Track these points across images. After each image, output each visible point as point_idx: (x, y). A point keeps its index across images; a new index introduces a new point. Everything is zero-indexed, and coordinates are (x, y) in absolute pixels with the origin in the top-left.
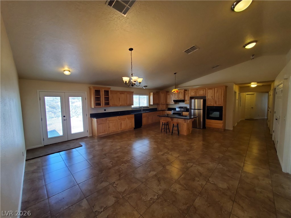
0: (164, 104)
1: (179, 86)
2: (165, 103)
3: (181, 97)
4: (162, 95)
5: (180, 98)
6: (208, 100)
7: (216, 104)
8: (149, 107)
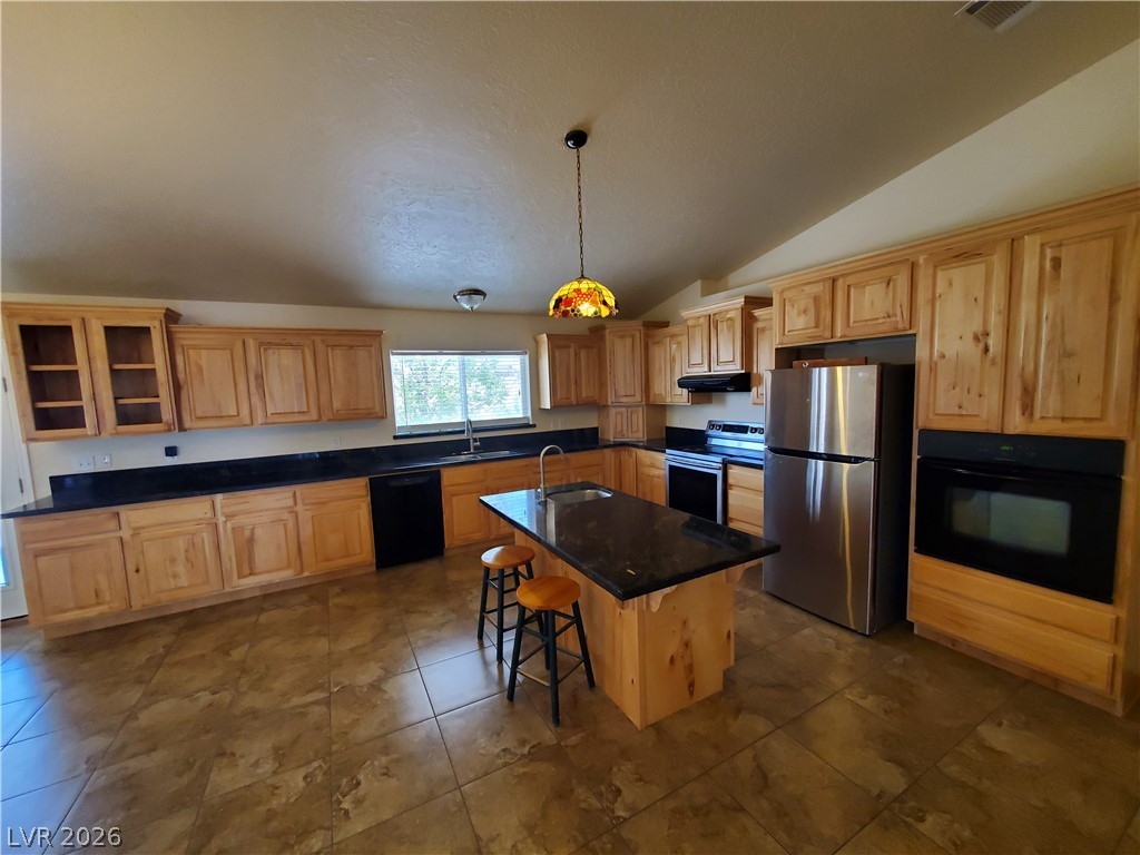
0: (635, 406)
2: (640, 398)
3: (728, 356)
4: (621, 350)
5: (717, 362)
7: (1028, 409)
8: (534, 426)
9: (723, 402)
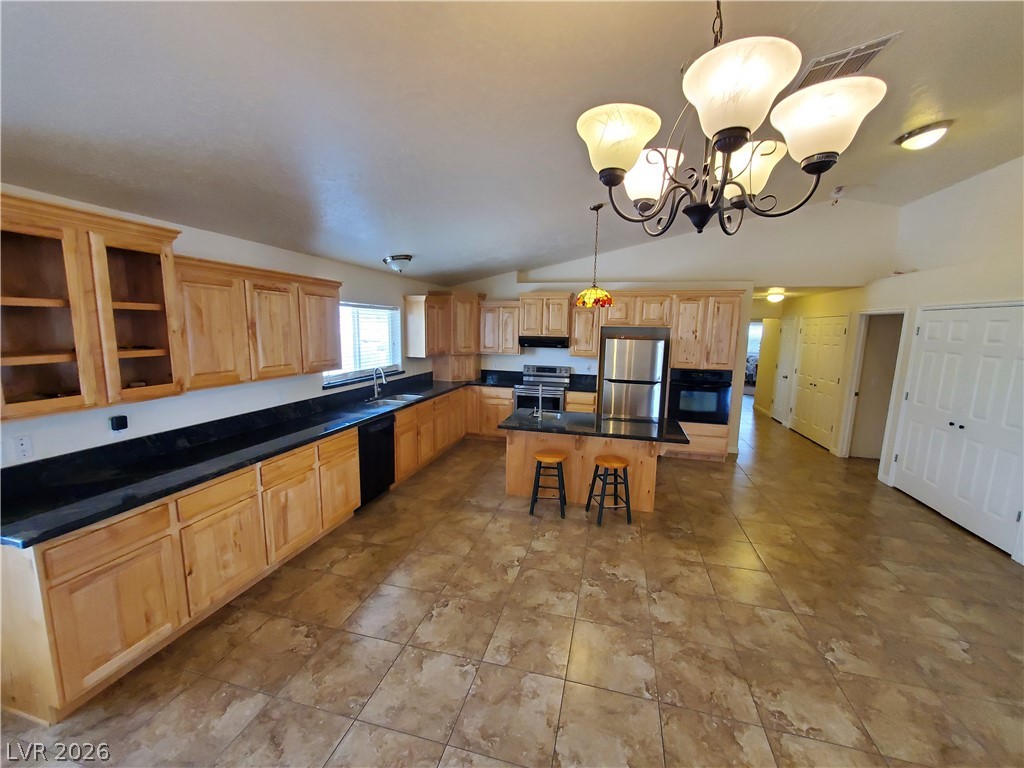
0: (468, 355)
1: (533, 274)
2: (473, 349)
3: (555, 326)
4: (462, 312)
5: (548, 329)
6: (678, 343)
7: (707, 360)
8: (403, 372)
9: (534, 353)
